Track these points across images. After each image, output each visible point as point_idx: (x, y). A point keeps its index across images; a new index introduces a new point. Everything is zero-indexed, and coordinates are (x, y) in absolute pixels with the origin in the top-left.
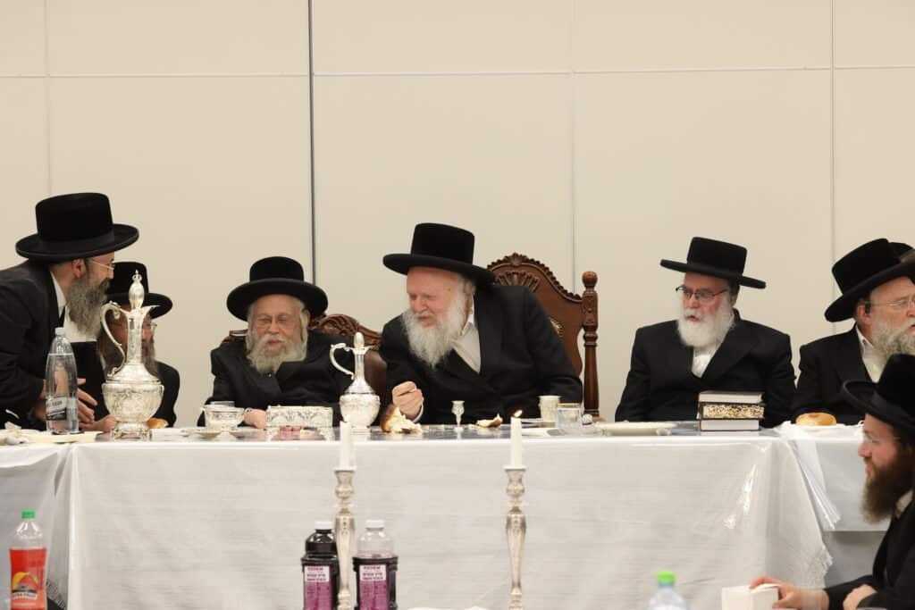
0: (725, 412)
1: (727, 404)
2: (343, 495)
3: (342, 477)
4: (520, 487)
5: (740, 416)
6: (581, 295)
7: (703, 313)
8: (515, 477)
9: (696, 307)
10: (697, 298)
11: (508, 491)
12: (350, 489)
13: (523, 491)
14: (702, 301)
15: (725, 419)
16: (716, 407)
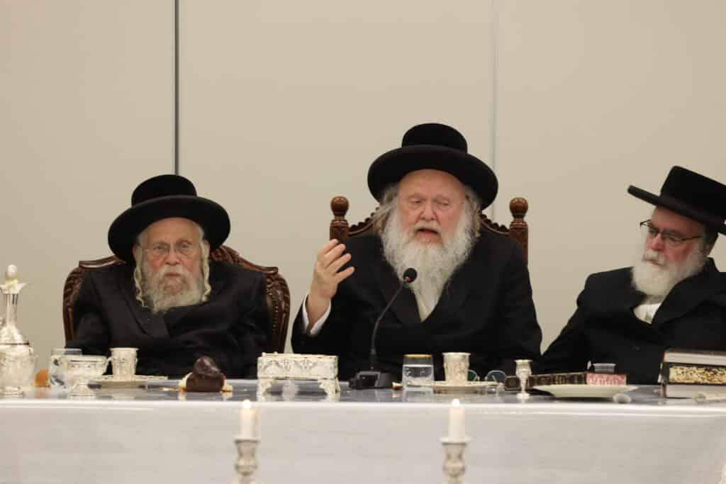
0: (697, 375)
1: (699, 366)
2: (243, 470)
3: (244, 448)
4: (459, 465)
5: (716, 380)
6: (508, 227)
7: (667, 257)
8: (454, 451)
9: (659, 249)
10: (663, 238)
11: (445, 469)
12: (252, 463)
13: (463, 470)
14: (668, 244)
15: (696, 384)
16: (686, 369)
